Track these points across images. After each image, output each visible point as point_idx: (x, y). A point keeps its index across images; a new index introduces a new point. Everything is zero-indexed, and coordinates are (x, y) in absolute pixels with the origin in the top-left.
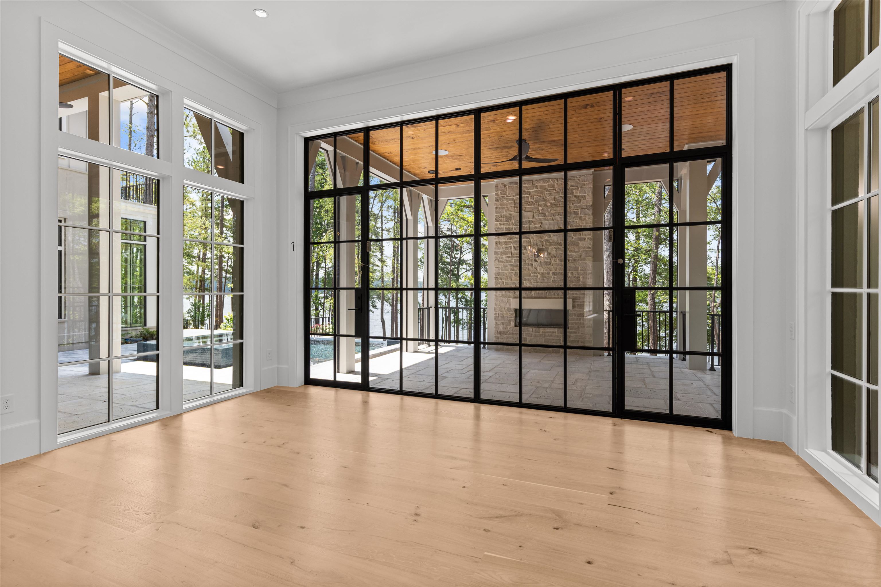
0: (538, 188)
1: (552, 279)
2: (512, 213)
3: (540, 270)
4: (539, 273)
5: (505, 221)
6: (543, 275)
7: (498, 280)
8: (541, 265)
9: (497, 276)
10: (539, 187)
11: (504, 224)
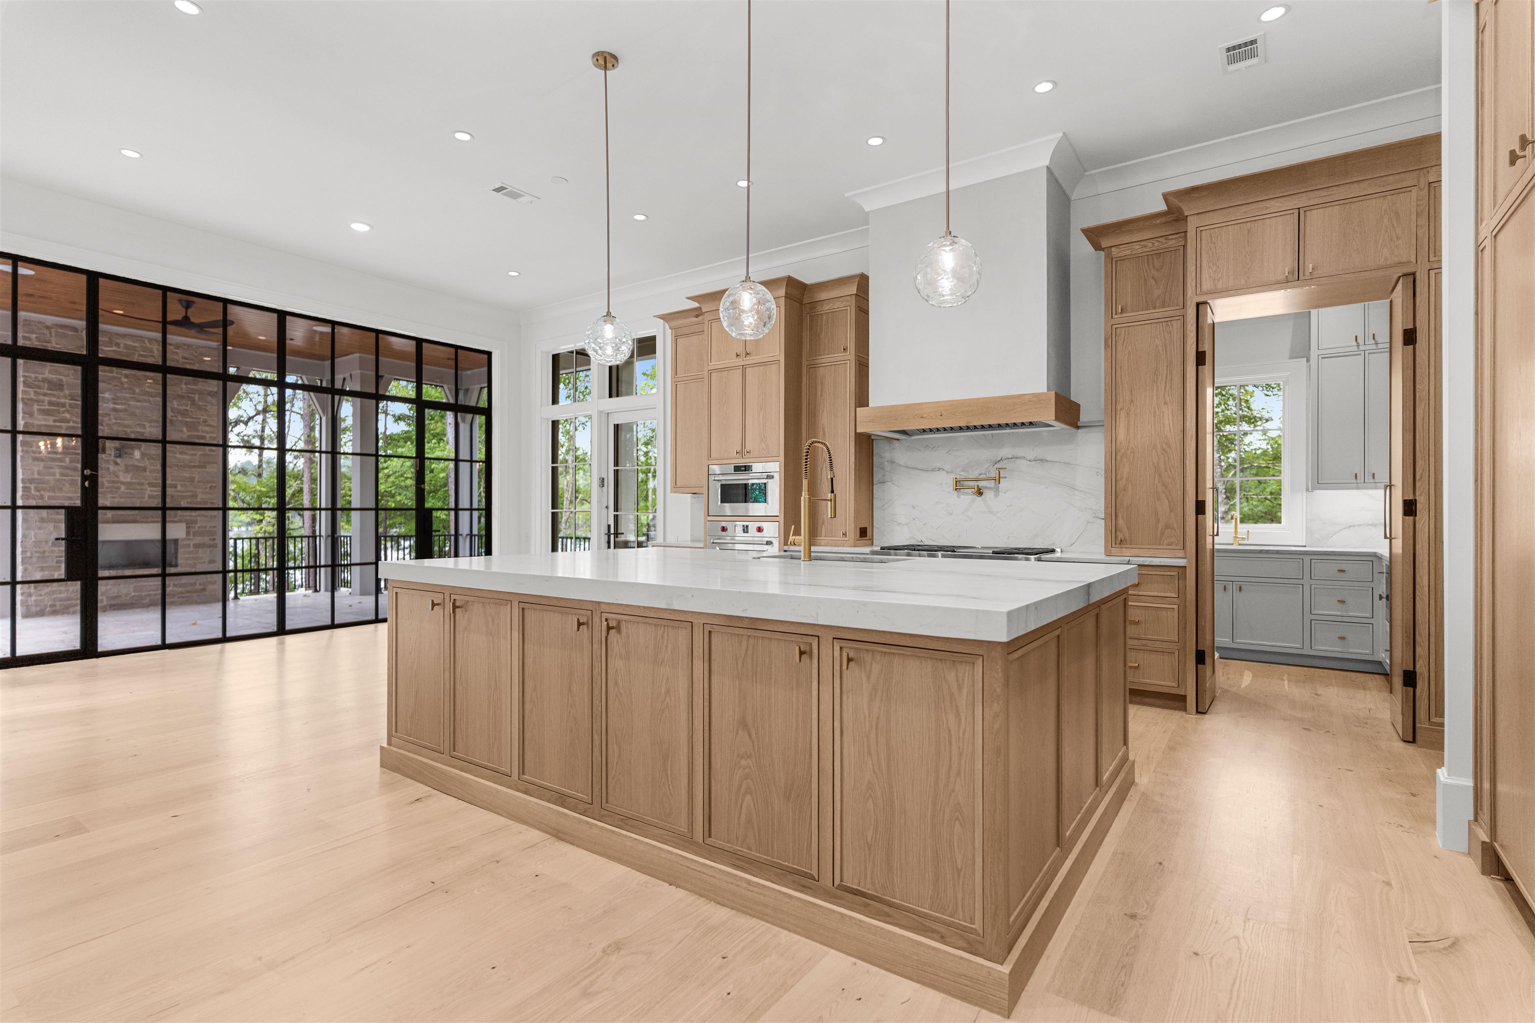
0: (119, 348)
1: (148, 492)
2: (64, 379)
3: (126, 478)
4: (123, 483)
5: (48, 389)
6: (129, 485)
7: (30, 492)
8: (127, 469)
9: (28, 485)
10: (122, 346)
11: (45, 395)
